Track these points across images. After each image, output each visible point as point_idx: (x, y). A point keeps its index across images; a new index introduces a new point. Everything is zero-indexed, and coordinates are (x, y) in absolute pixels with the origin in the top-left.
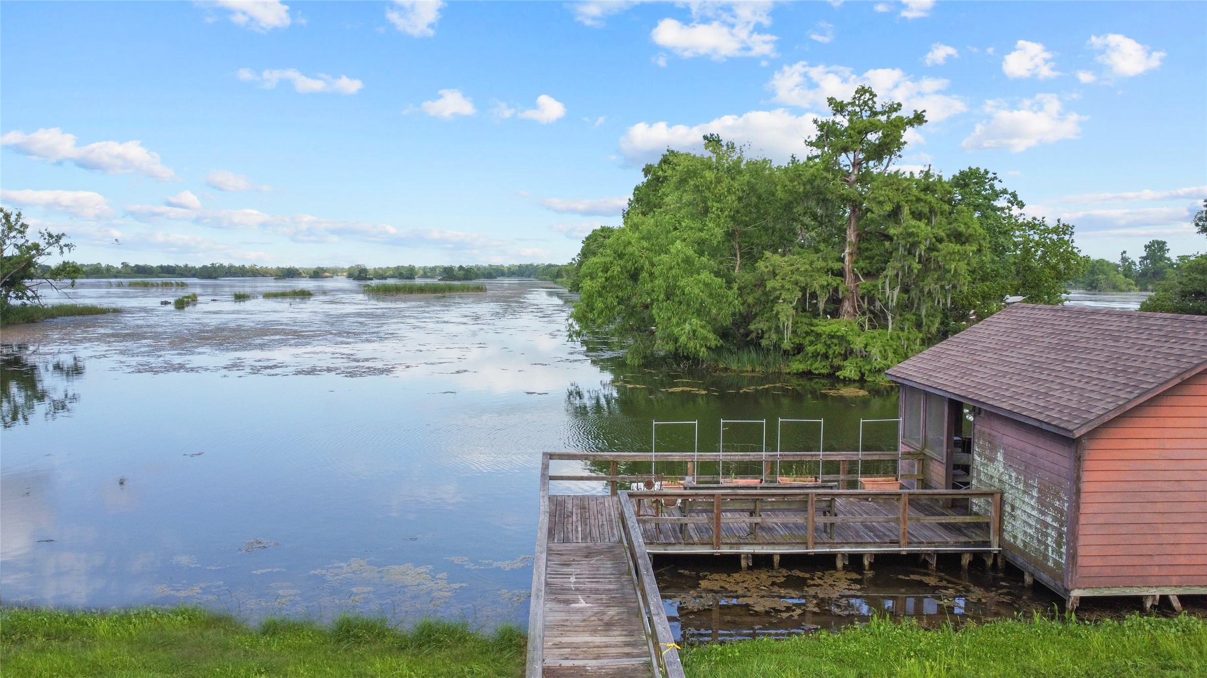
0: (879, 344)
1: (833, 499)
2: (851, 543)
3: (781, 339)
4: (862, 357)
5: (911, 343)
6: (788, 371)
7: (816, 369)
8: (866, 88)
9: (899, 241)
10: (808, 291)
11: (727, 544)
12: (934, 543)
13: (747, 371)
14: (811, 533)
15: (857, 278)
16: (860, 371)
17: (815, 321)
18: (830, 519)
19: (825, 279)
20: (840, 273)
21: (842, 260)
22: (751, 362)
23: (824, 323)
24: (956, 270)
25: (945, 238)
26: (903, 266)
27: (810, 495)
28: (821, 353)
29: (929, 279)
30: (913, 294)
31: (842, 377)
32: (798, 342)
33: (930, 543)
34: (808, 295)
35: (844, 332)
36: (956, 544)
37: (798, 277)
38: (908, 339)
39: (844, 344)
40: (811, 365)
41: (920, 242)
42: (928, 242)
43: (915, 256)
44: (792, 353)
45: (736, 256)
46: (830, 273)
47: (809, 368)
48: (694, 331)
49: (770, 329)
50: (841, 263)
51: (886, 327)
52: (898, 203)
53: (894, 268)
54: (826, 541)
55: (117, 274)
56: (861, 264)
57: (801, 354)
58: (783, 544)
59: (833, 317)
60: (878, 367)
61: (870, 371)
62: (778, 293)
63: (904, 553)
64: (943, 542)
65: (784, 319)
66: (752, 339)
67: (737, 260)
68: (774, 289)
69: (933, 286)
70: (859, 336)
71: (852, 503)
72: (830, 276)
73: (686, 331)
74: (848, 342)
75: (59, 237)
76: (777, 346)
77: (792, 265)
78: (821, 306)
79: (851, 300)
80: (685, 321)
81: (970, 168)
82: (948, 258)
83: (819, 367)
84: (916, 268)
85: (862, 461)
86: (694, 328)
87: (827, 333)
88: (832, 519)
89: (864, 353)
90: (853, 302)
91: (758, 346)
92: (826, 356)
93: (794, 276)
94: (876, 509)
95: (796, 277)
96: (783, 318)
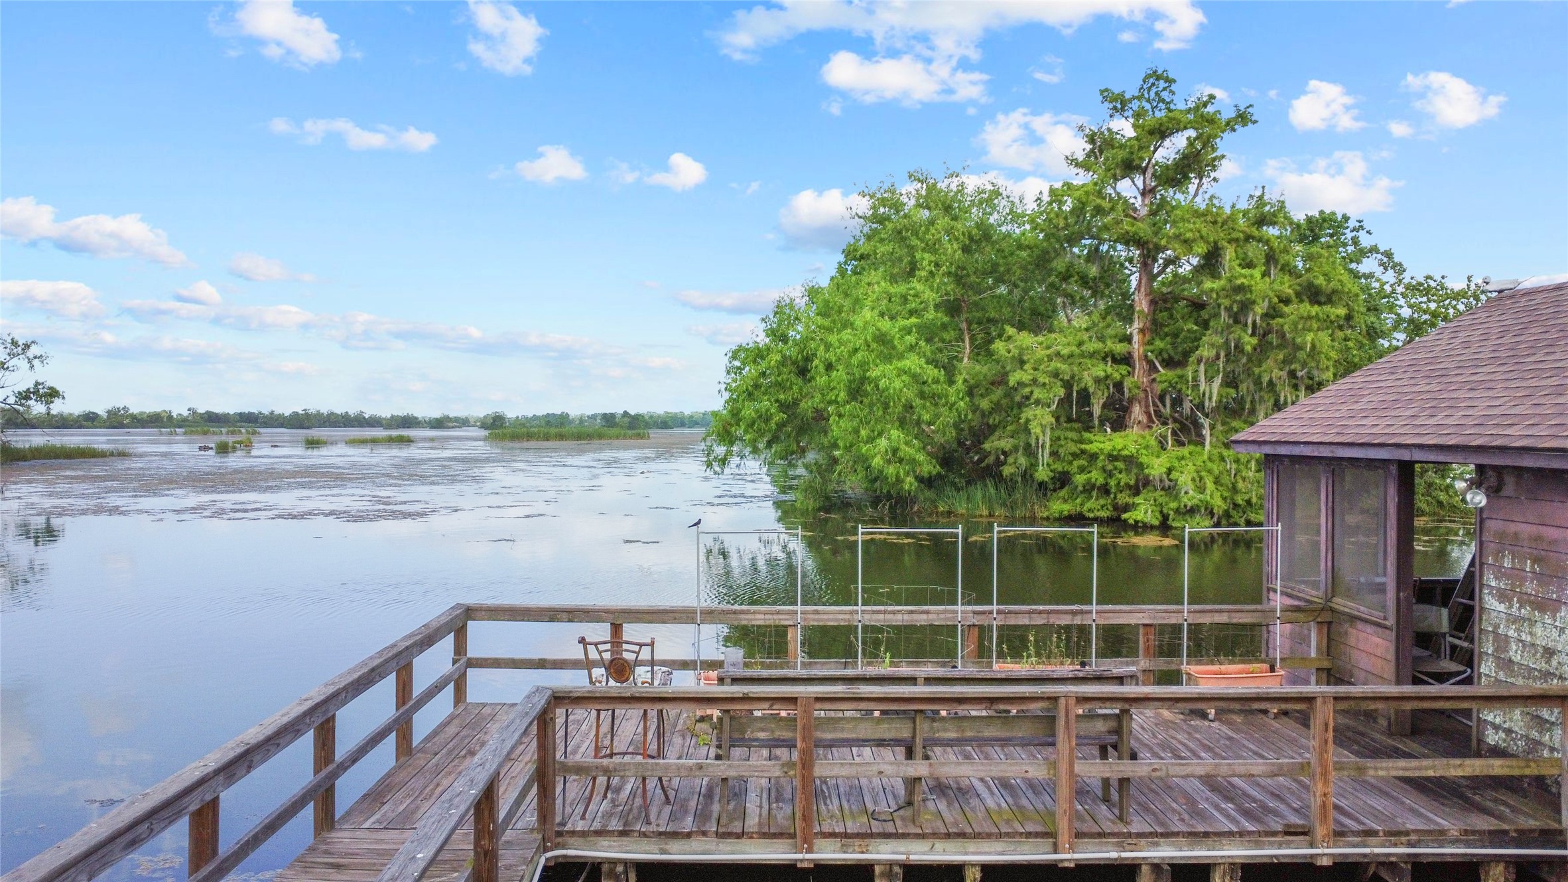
0: (1191, 467)
1: (1125, 712)
2: (1176, 834)
3: (1034, 466)
4: (1163, 489)
5: (1242, 467)
6: (1046, 514)
7: (1090, 510)
8: (1160, 72)
9: (1220, 301)
10: (1075, 388)
11: (833, 835)
12: (1407, 833)
13: (981, 516)
14: (1066, 806)
15: (1153, 368)
16: (1161, 512)
17: (1086, 435)
18: (1116, 768)
19: (1100, 370)
20: (1127, 360)
21: (1128, 339)
22: (989, 503)
23: (1102, 439)
24: (1313, 346)
25: (1294, 298)
26: (1227, 342)
27: (1062, 701)
28: (1098, 484)
29: (1270, 363)
30: (1243, 387)
31: (1131, 521)
32: (1060, 469)
33: (1395, 834)
34: (1075, 394)
35: (1134, 451)
36: (1468, 836)
37: (1059, 365)
38: (1237, 461)
39: (1135, 471)
40: (1082, 505)
41: (1254, 302)
42: (1266, 303)
43: (1246, 325)
44: (1051, 487)
45: (963, 341)
46: (1109, 359)
47: (1078, 509)
48: (895, 451)
49: (1016, 449)
50: (1125, 344)
51: (1203, 444)
52: (1216, 243)
53: (1213, 345)
54: (1108, 827)
55: (182, 422)
56: (1159, 344)
57: (1066, 488)
58: (989, 836)
59: (1115, 429)
60: (1189, 504)
61: (1177, 511)
62: (1027, 390)
63: (1325, 862)
64: (1430, 832)
65: (1038, 430)
66: (988, 466)
67: (965, 348)
68: (1021, 384)
69: (1276, 373)
70: (1158, 457)
71: (1168, 724)
72: (1110, 363)
73: (883, 450)
74: (1141, 466)
75: (27, 346)
76: (1027, 475)
77: (1048, 347)
78: (1097, 410)
79: (1143, 403)
80: (880, 434)
81: (1322, 212)
82: (1300, 327)
83: (1095, 506)
84: (1249, 343)
85: (1189, 625)
86: (894, 444)
87: (1106, 451)
88: (1126, 768)
89: (1167, 483)
90: (1147, 406)
91: (999, 478)
92: (1105, 490)
93: (1053, 364)
94: (1230, 738)
95: (1057, 364)
96: (1035, 429)
